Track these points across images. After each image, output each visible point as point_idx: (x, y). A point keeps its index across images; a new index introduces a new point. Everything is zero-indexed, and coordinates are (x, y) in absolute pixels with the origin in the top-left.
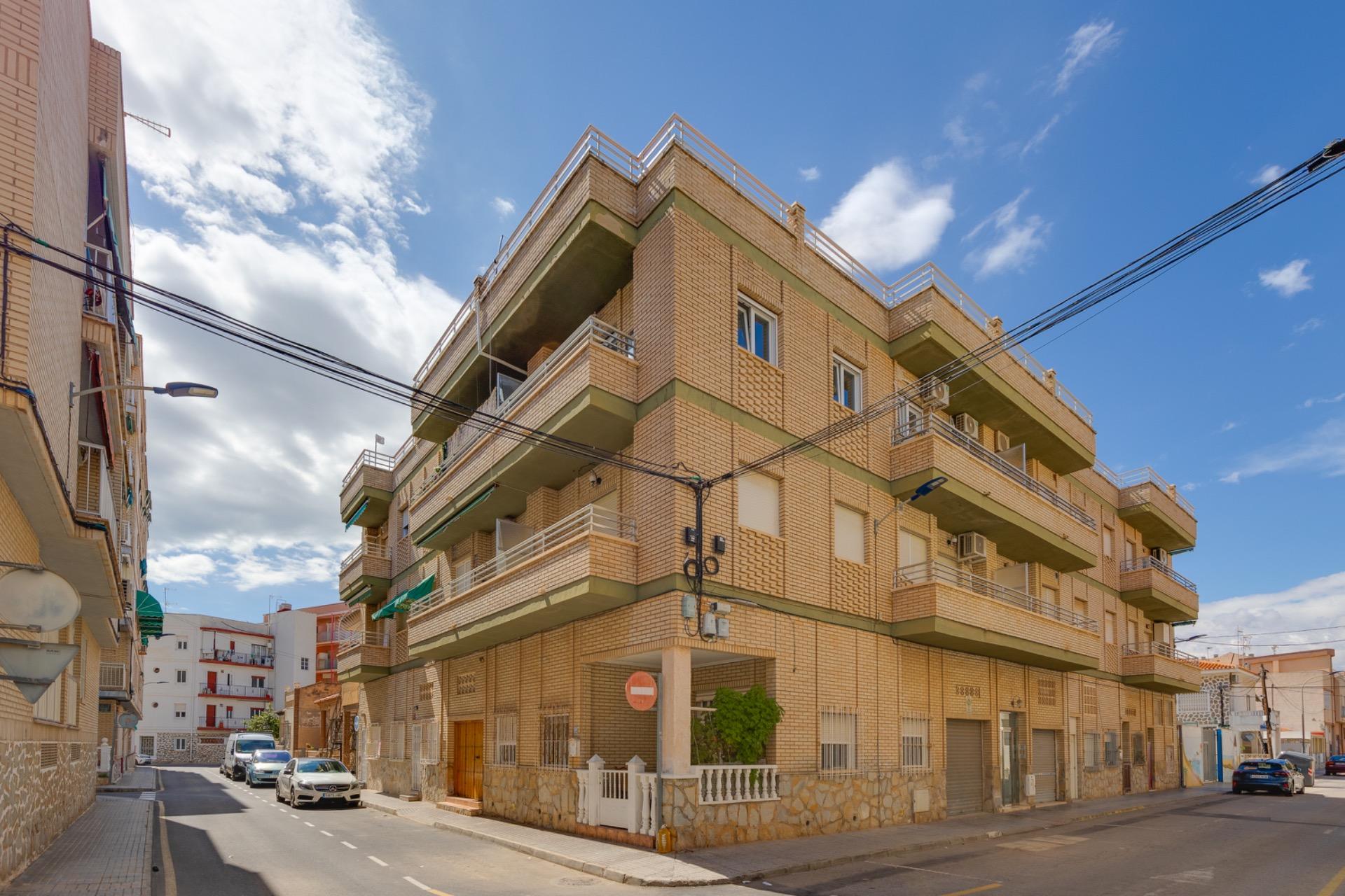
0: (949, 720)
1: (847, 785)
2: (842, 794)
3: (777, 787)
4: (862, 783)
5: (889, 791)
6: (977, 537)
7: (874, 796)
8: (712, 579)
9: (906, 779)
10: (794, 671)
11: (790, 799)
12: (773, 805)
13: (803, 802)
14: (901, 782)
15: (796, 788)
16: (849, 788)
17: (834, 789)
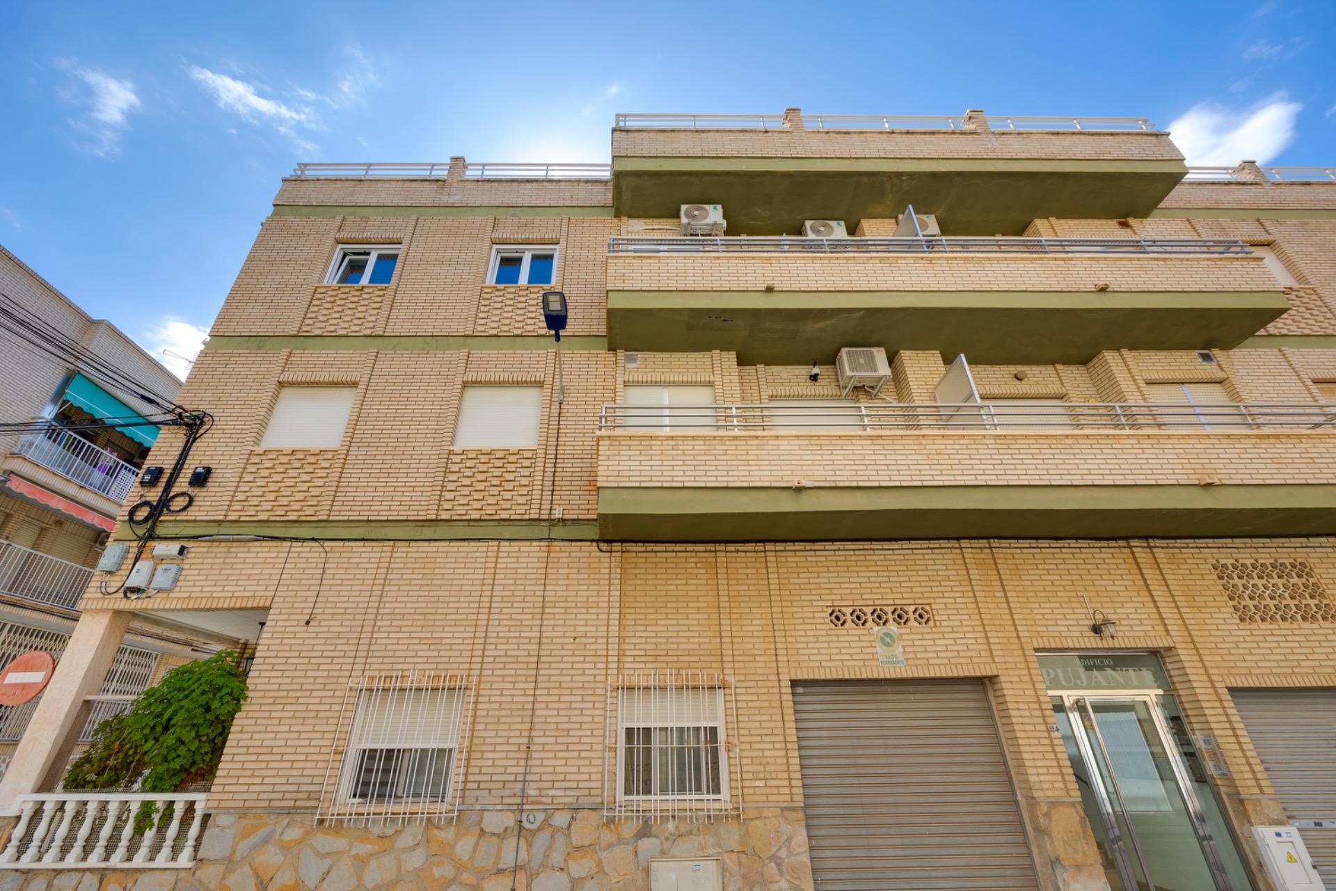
0: (795, 683)
1: (405, 840)
2: (388, 861)
3: (199, 840)
4: (458, 837)
5: (557, 858)
6: (848, 353)
7: (500, 872)
8: (178, 518)
9: (629, 830)
10: (308, 623)
11: (222, 868)
12: (171, 877)
13: (258, 876)
14: (607, 836)
15: (244, 846)
16: (413, 848)
17: (362, 848)
